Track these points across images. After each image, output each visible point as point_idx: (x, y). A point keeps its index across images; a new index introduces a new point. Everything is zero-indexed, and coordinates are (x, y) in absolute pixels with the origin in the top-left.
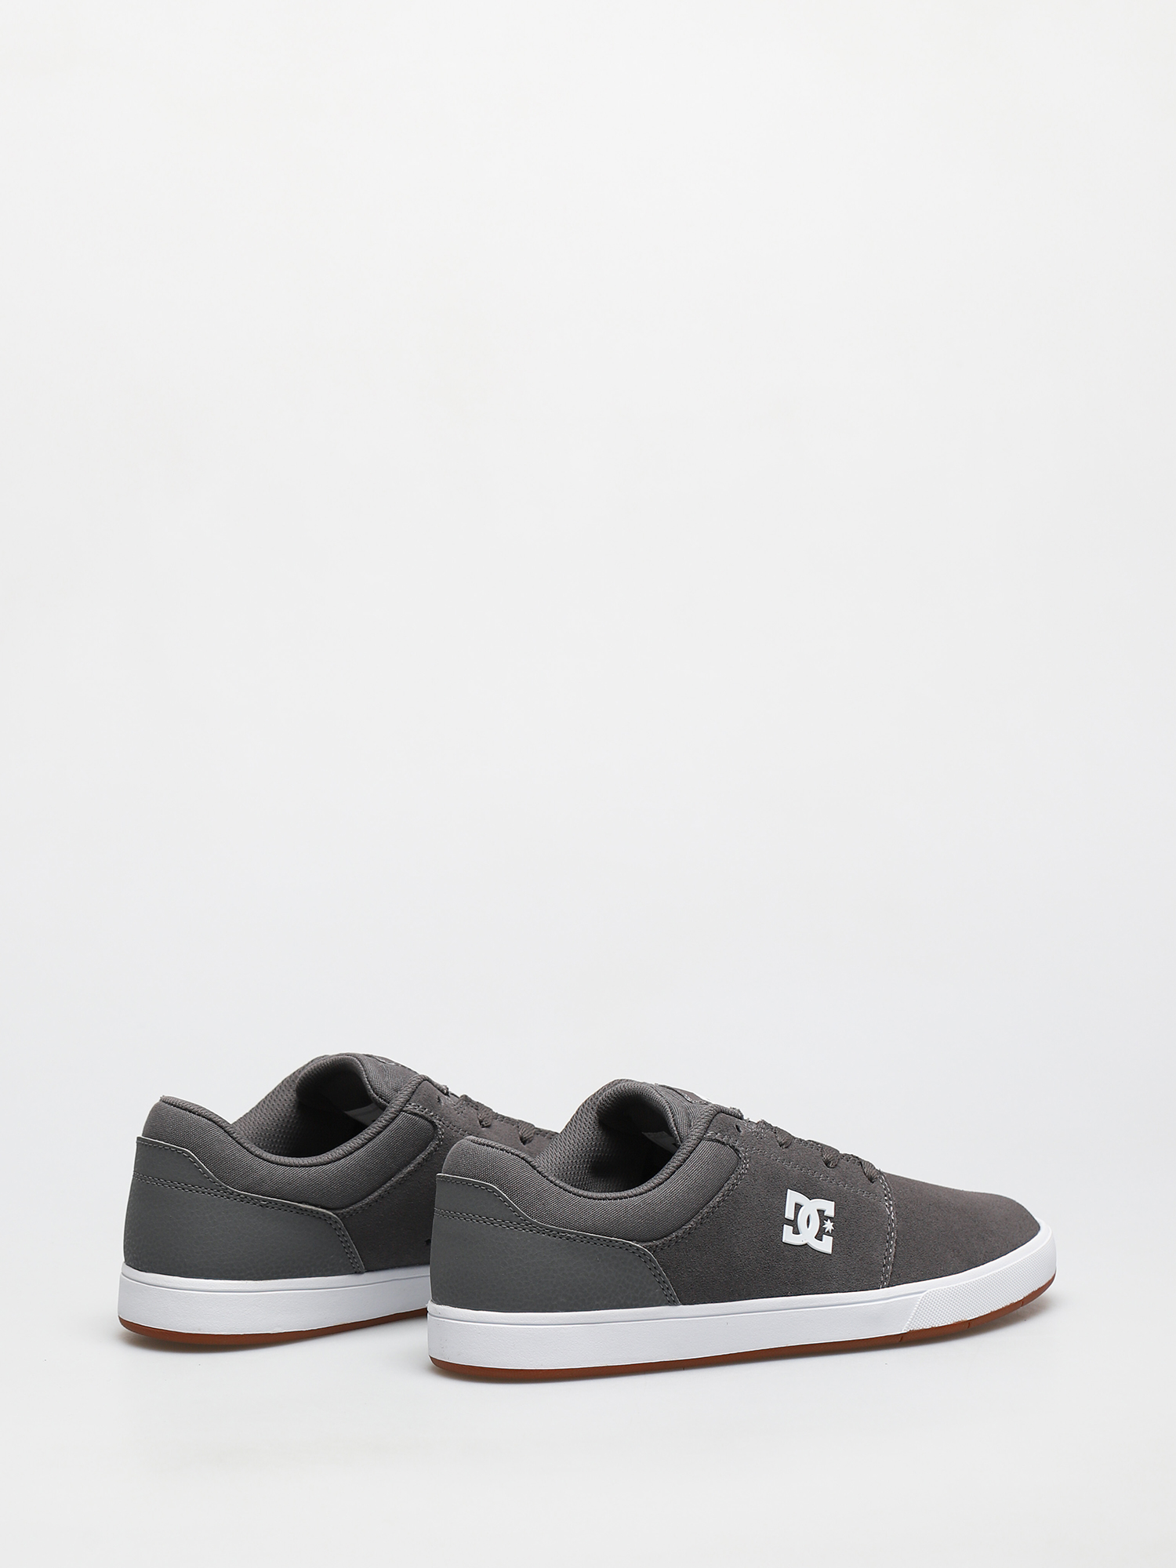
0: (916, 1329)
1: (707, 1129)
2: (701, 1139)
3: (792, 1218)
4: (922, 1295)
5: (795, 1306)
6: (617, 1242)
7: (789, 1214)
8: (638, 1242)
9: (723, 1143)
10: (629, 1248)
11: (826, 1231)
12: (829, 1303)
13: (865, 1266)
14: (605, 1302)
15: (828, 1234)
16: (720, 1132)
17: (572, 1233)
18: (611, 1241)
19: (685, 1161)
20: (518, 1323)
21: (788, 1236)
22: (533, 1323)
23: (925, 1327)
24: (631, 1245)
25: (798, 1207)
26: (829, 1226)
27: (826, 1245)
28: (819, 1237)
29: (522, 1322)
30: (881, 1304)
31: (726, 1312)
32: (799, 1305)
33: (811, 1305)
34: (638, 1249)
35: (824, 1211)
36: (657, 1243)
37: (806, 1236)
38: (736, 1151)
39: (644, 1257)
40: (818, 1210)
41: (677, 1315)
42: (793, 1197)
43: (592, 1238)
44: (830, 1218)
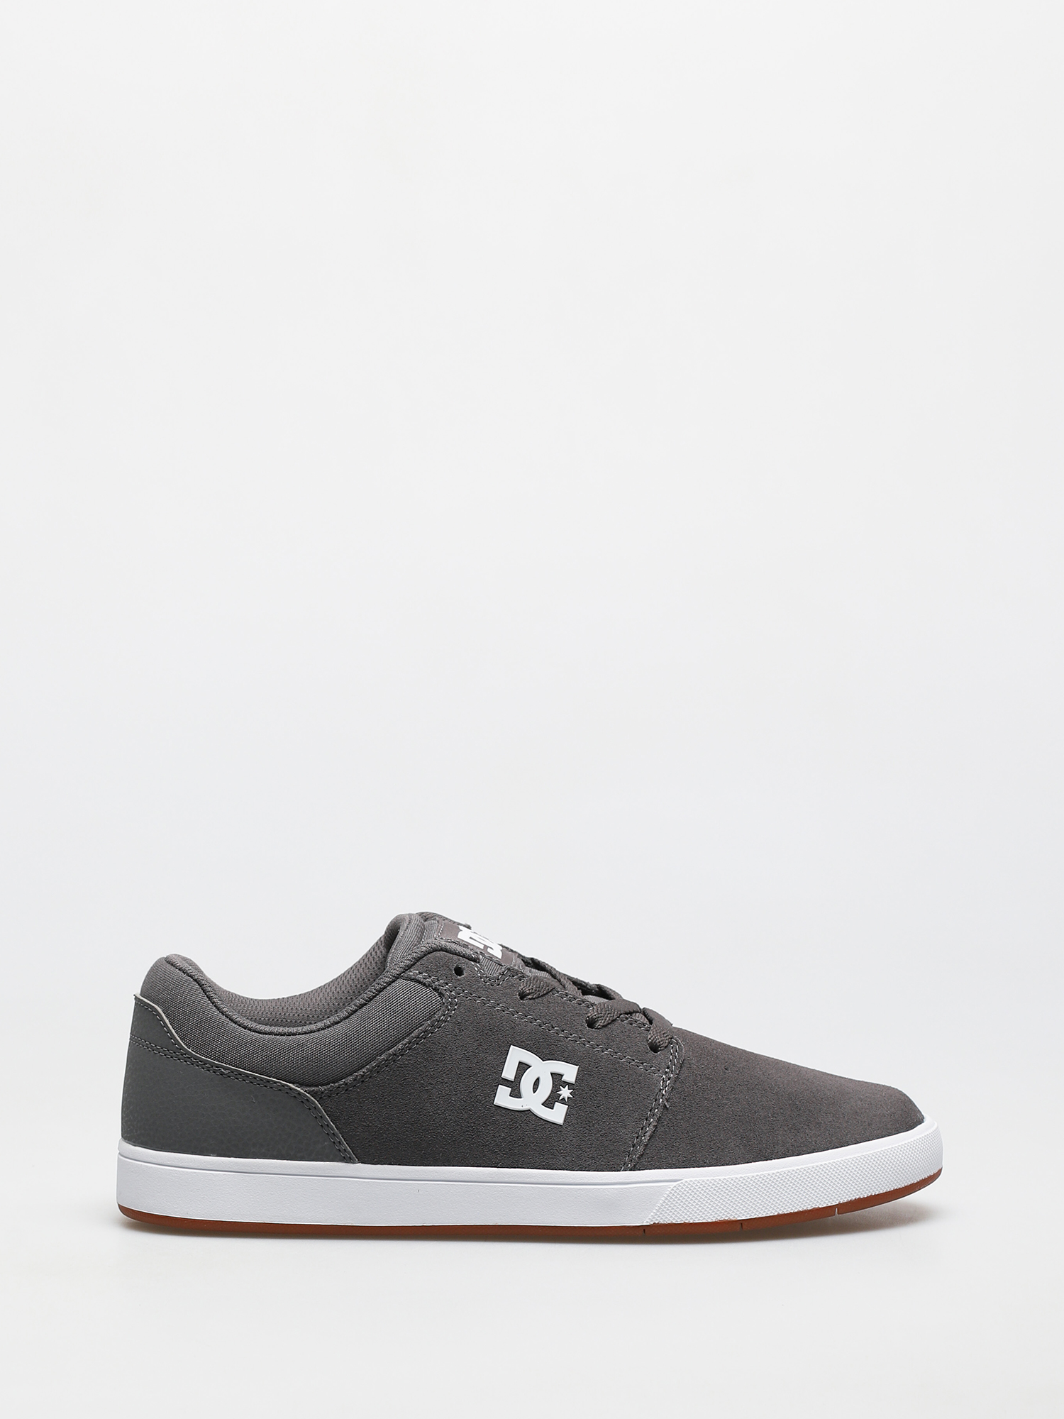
0: (662, 1222)
1: (410, 967)
2: (397, 978)
3: (512, 1077)
4: (675, 1184)
5: (506, 1180)
6: (275, 1083)
7: (509, 1072)
8: (301, 1085)
9: (424, 985)
10: (289, 1091)
11: (560, 1098)
12: (550, 1181)
13: (607, 1143)
14: (263, 1150)
15: (563, 1101)
16: (426, 972)
17: (225, 1068)
18: (268, 1081)
19: (371, 1000)
20: (165, 1163)
21: (503, 1098)
22: (181, 1165)
23: (674, 1222)
24: (291, 1089)
25: (523, 1067)
26: (565, 1093)
27: (557, 1115)
28: (549, 1104)
29: (169, 1163)
30: (617, 1189)
31: (417, 1178)
32: (512, 1180)
33: (528, 1180)
34: (299, 1093)
35: (562, 1076)
36: (322, 1088)
37: (532, 1101)
38: (441, 994)
39: (308, 1104)
40: (552, 1074)
41: (353, 1175)
42: (516, 1055)
43: (247, 1076)
44: (569, 1084)
